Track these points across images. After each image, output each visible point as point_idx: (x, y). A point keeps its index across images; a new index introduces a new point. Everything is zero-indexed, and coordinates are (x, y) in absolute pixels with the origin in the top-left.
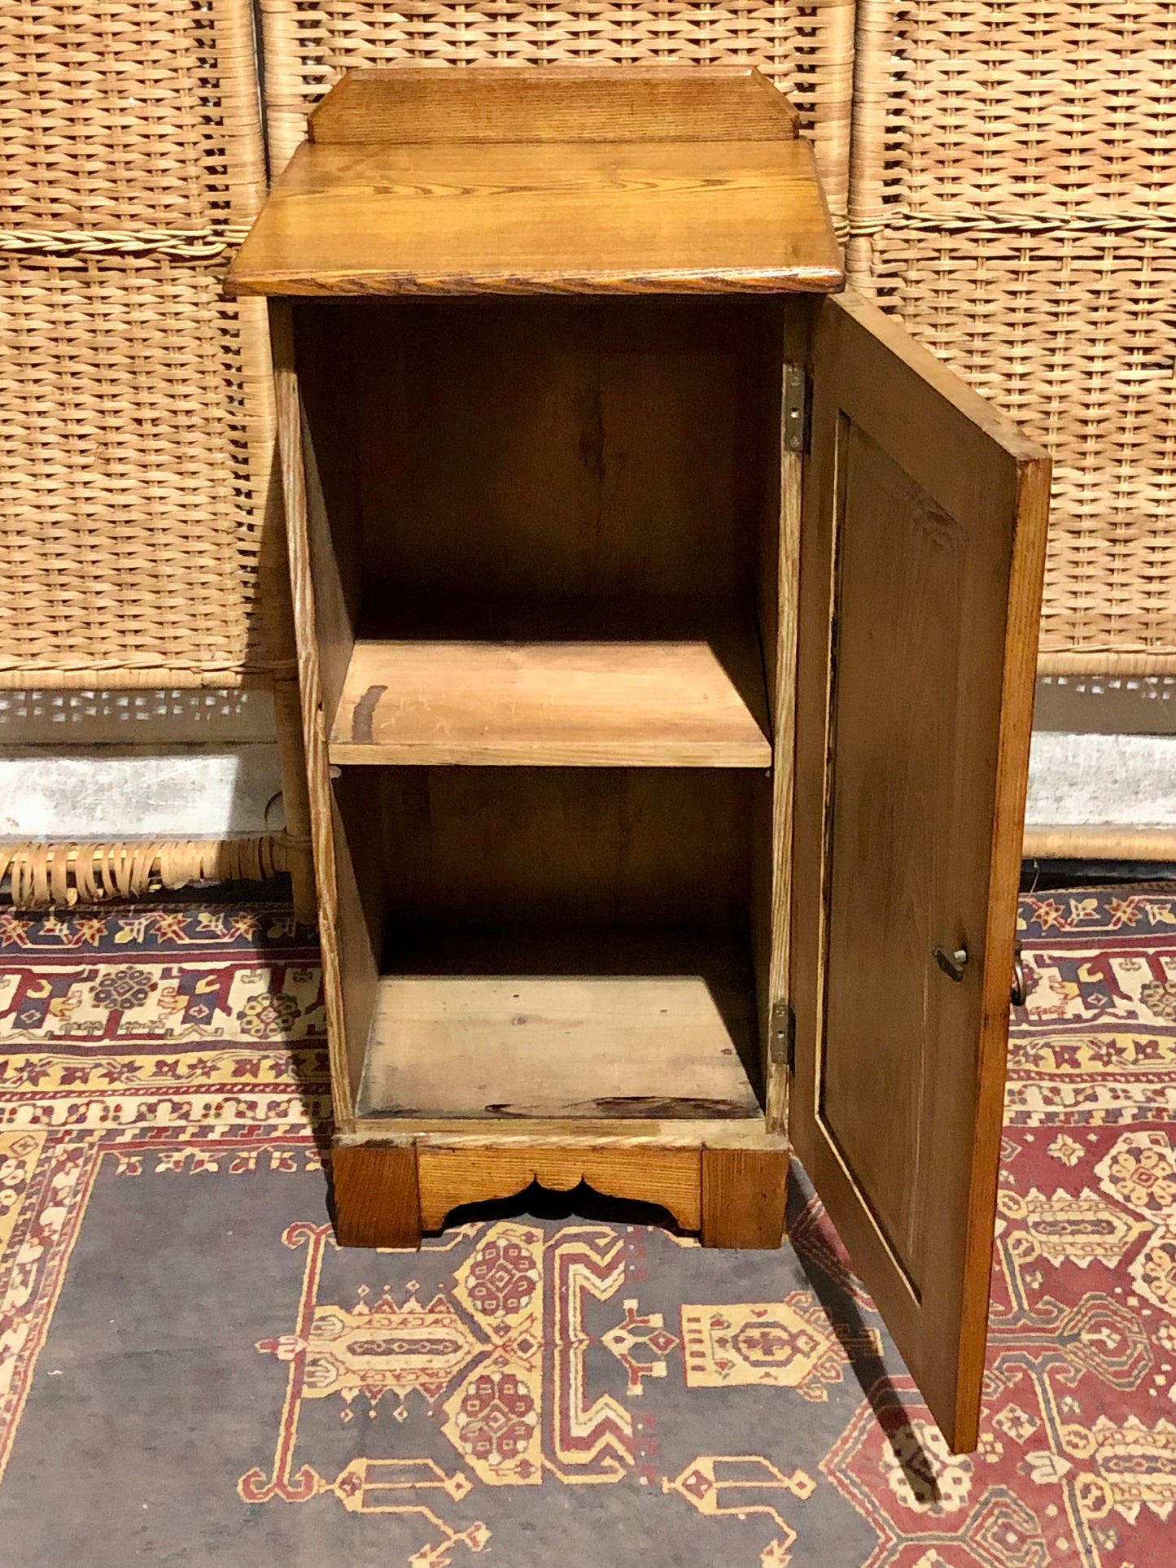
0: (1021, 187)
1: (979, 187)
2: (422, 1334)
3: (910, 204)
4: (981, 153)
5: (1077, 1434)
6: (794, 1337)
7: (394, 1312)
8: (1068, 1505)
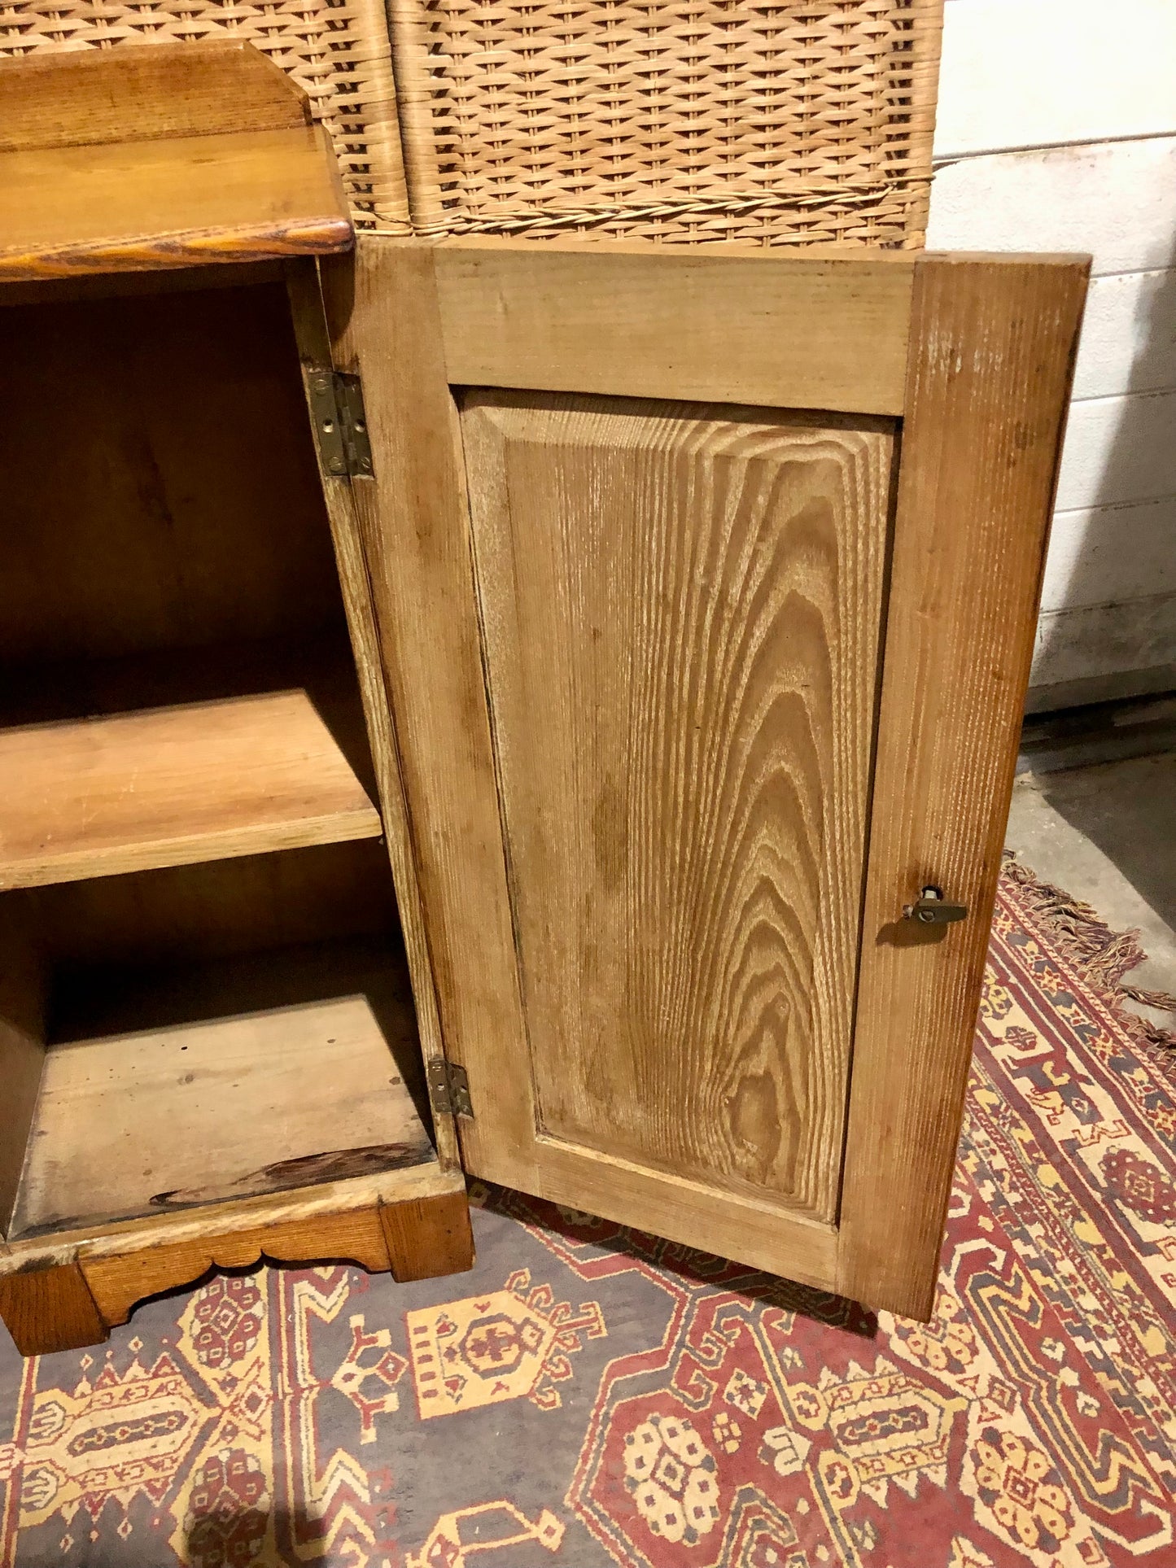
0: (570, 181)
1: (531, 184)
2: (144, 1410)
3: (469, 207)
4: (528, 149)
5: (805, 1395)
6: (519, 1329)
7: (116, 1384)
8: (816, 1496)
